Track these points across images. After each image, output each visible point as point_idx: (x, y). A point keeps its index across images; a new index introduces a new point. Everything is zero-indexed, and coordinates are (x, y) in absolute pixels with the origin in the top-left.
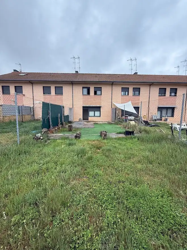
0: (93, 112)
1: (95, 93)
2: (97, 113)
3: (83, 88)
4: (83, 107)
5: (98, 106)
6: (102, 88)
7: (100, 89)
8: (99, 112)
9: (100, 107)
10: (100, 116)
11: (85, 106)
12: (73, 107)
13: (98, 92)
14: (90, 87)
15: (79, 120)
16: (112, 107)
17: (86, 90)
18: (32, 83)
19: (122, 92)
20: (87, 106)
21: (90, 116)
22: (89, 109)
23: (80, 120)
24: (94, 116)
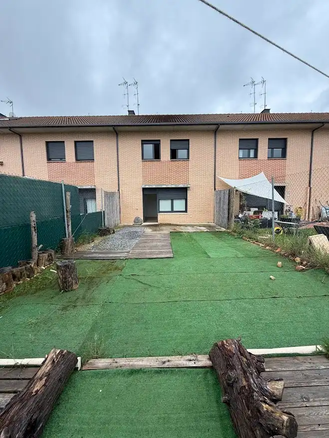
0: (170, 202)
1: (174, 155)
2: (179, 205)
3: (144, 142)
4: (144, 189)
5: (180, 186)
6: (190, 140)
7: (186, 144)
8: (183, 202)
9: (185, 190)
10: (186, 211)
11: (147, 187)
12: (119, 190)
13: (181, 153)
14: (160, 140)
15: (135, 222)
16: (215, 189)
17: (149, 148)
18: (20, 135)
19: (241, 151)
20: (154, 187)
21: (160, 210)
22: (159, 195)
23: (137, 220)
24: (172, 211)
